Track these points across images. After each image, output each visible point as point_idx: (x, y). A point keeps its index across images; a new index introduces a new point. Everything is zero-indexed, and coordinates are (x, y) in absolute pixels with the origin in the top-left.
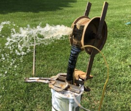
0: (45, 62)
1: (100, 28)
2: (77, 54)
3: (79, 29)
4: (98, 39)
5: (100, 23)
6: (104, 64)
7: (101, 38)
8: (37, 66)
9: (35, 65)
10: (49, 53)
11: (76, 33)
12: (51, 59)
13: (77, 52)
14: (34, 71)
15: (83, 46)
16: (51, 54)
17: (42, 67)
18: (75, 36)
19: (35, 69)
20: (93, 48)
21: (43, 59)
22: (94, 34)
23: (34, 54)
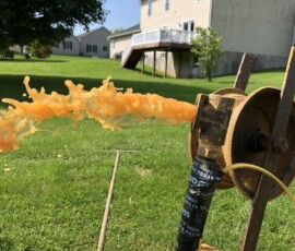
0: (131, 224)
3: (216, 107)
4: (275, 150)
6: (289, 242)
7: (284, 150)
8: (111, 231)
9: (106, 229)
11: (207, 120)
12: (149, 218)
14: (99, 246)
15: (230, 166)
16: (149, 204)
17: (122, 236)
18: (203, 131)
19: (105, 240)
21: (127, 214)
23: (108, 200)
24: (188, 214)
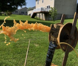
0: (33, 59)
1: (73, 32)
2: (54, 49)
3: (56, 28)
4: (71, 39)
5: (72, 27)
6: (74, 63)
7: (73, 39)
8: (28, 61)
9: (27, 60)
10: (37, 53)
11: (53, 31)
12: (38, 57)
13: (54, 47)
14: (25, 64)
15: (59, 43)
16: (38, 54)
17: (31, 62)
18: (52, 34)
19: (26, 63)
20: (67, 45)
21: (32, 56)
22: (68, 35)
23: (27, 53)
24: (48, 56)
